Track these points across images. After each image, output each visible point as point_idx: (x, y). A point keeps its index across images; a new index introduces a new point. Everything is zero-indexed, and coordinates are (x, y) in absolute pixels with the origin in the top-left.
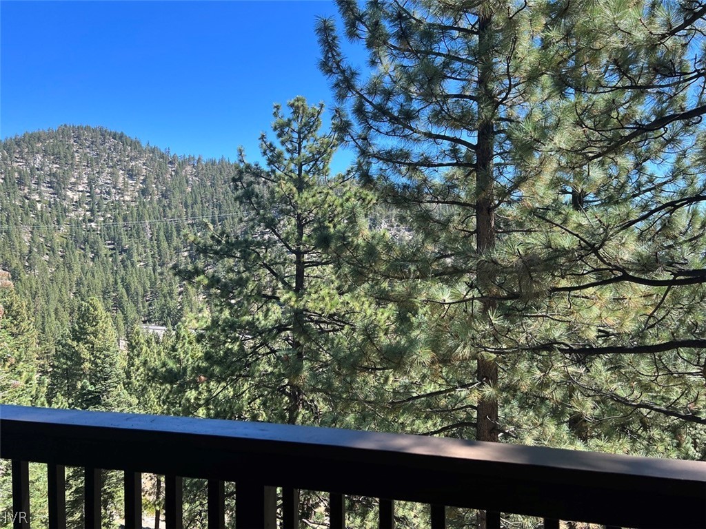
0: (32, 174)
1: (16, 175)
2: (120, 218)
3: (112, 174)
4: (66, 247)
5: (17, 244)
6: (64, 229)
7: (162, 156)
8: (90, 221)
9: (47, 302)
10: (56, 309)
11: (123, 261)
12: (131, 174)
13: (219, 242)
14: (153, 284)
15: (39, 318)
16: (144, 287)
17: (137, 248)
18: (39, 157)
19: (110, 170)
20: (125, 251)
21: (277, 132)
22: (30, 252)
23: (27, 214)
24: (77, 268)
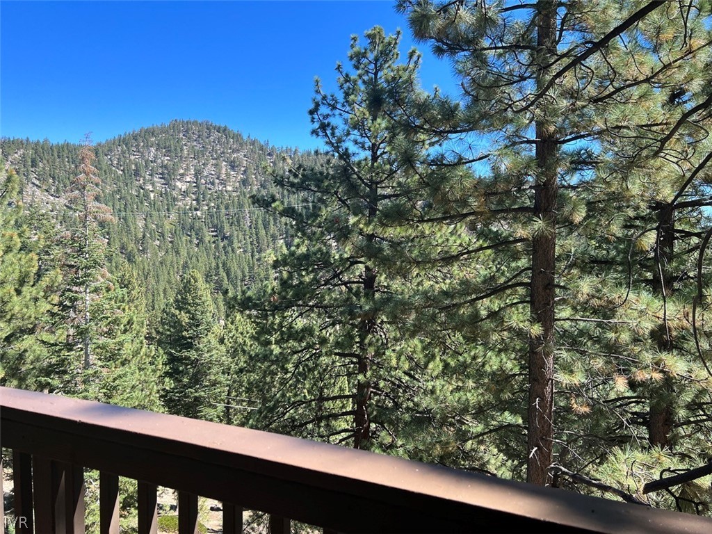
0: (146, 166)
1: (133, 167)
2: (222, 207)
3: (216, 165)
4: (174, 234)
5: (133, 229)
6: (173, 217)
7: (261, 149)
8: (196, 210)
9: (158, 282)
10: (165, 290)
11: (224, 247)
12: (233, 165)
14: (251, 269)
15: (150, 296)
16: (243, 272)
17: (237, 235)
18: (153, 150)
19: (214, 162)
20: (226, 238)
22: (144, 237)
23: (142, 203)
24: (184, 252)
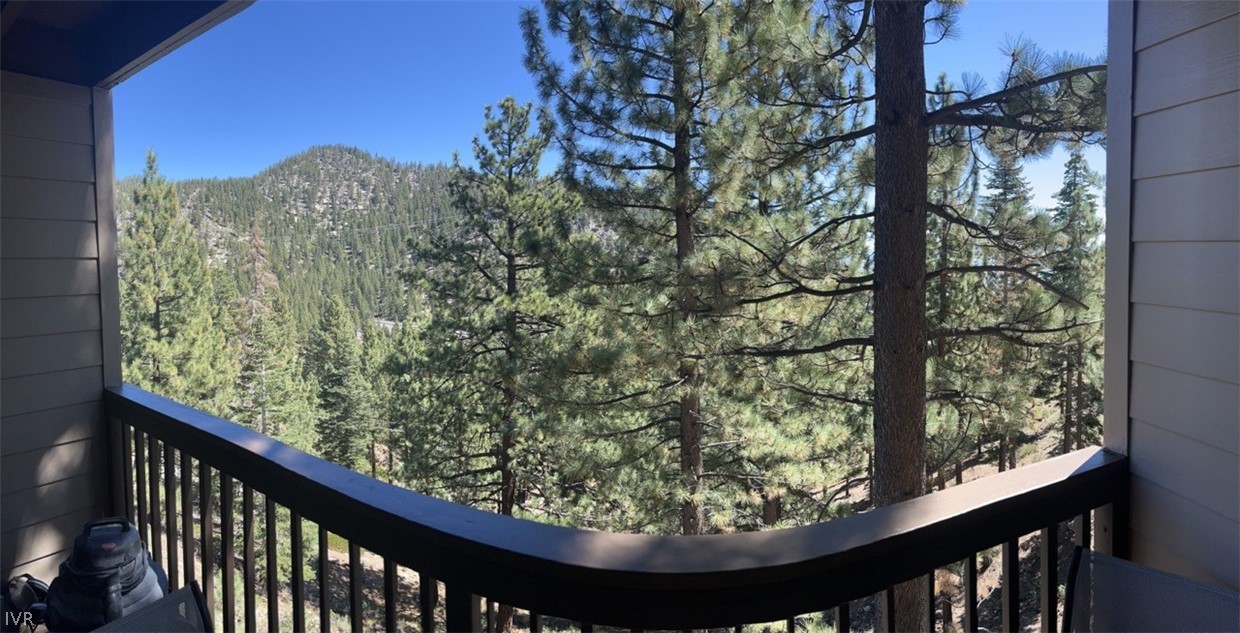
0: (291, 193)
1: (281, 194)
2: (355, 226)
3: (348, 186)
4: (315, 253)
5: (281, 251)
6: (314, 237)
7: (388, 166)
8: (333, 229)
9: (303, 298)
10: (309, 304)
11: (358, 264)
12: (363, 185)
13: (437, 247)
14: (383, 284)
15: (297, 311)
16: (375, 286)
17: (369, 252)
18: (296, 177)
19: (346, 183)
20: (359, 254)
21: (489, 134)
22: (290, 257)
23: (288, 226)
24: (323, 270)
